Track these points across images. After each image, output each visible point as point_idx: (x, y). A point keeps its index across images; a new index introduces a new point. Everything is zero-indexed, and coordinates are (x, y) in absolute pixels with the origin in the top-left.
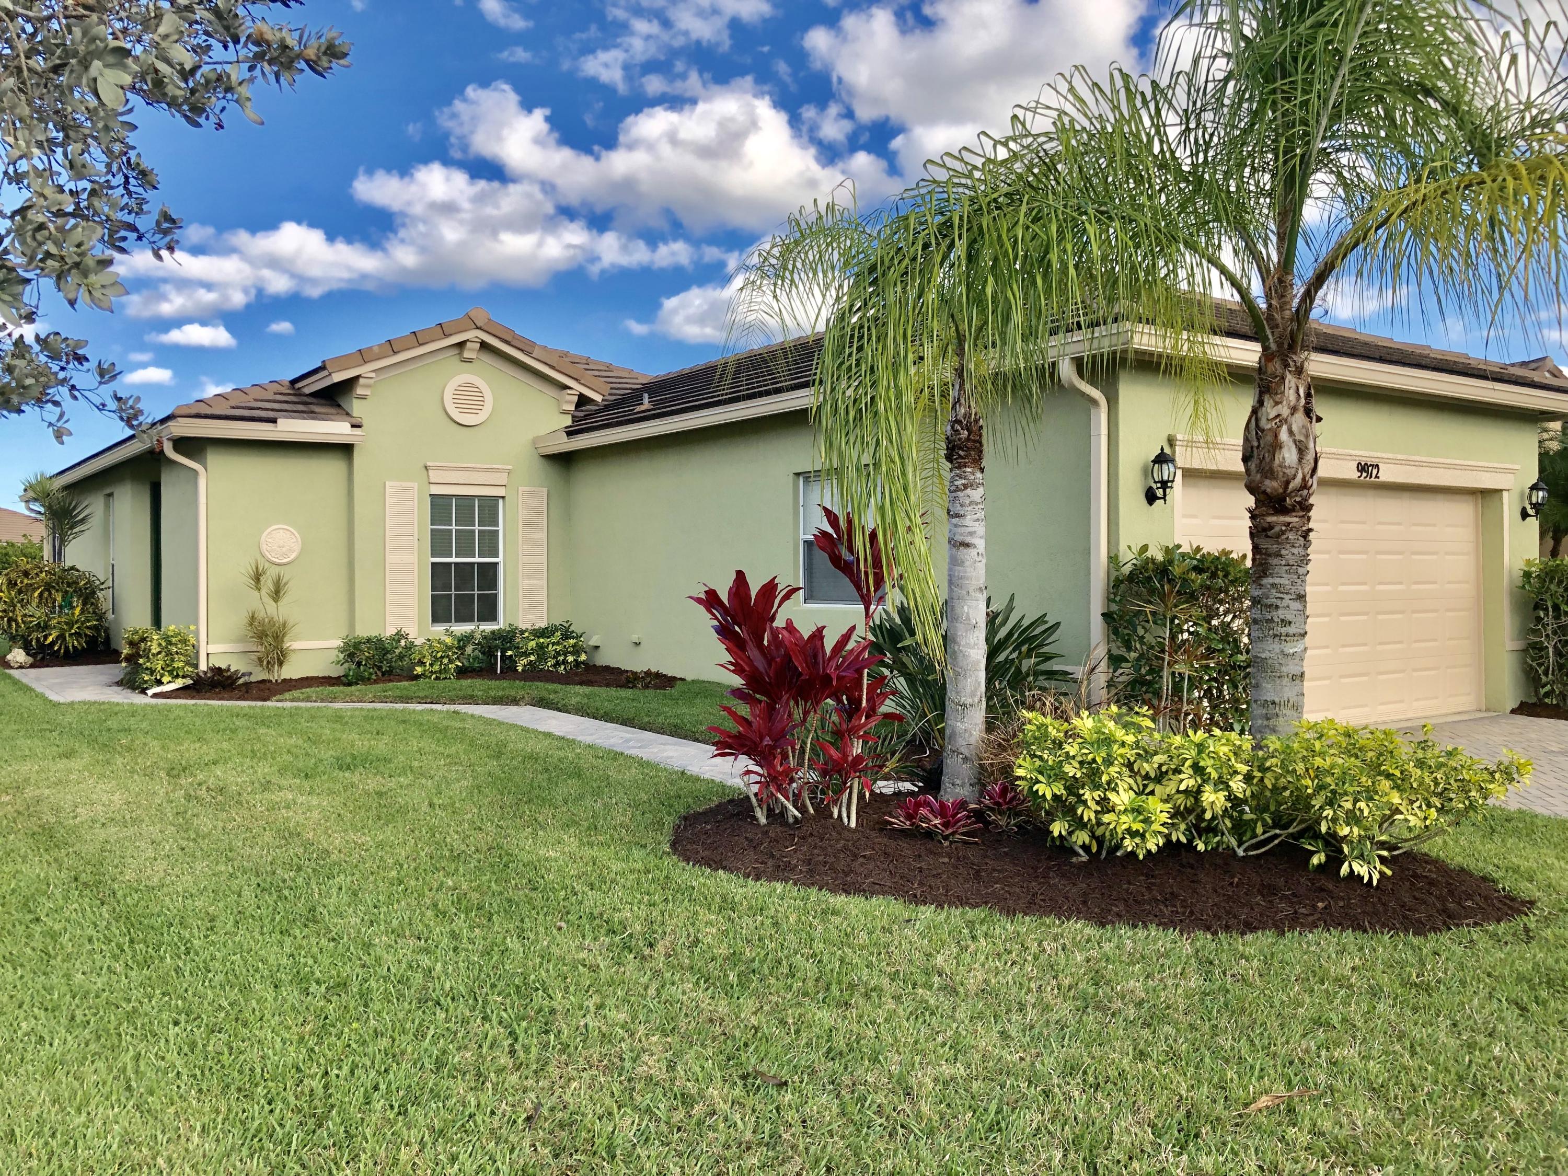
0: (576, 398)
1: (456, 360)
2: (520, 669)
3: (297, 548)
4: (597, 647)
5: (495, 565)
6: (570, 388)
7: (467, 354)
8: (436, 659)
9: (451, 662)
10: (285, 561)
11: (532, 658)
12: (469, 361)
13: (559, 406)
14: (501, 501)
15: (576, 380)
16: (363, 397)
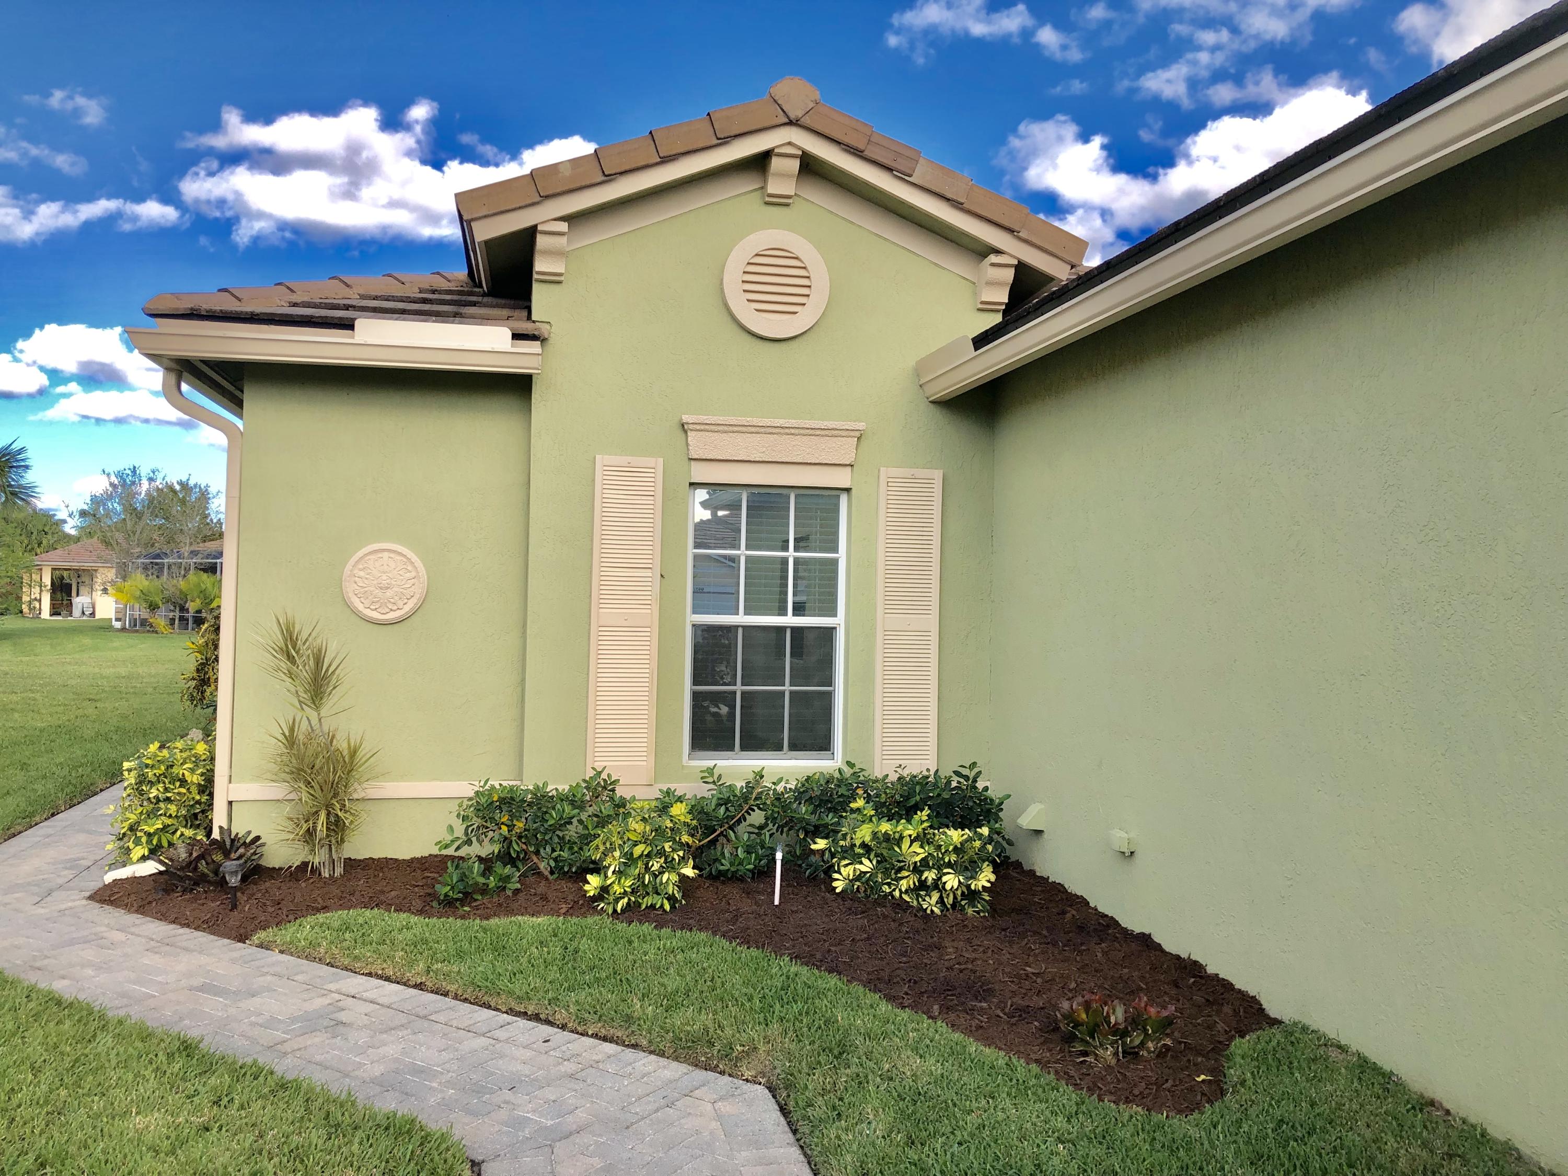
0: (1009, 275)
1: (755, 201)
2: (839, 886)
3: (418, 591)
4: (1039, 832)
5: (828, 634)
6: (998, 252)
7: (774, 187)
8: (630, 860)
9: (670, 865)
10: (392, 616)
11: (866, 866)
12: (780, 202)
13: (975, 294)
14: (844, 498)
15: (1010, 231)
16: (554, 280)
